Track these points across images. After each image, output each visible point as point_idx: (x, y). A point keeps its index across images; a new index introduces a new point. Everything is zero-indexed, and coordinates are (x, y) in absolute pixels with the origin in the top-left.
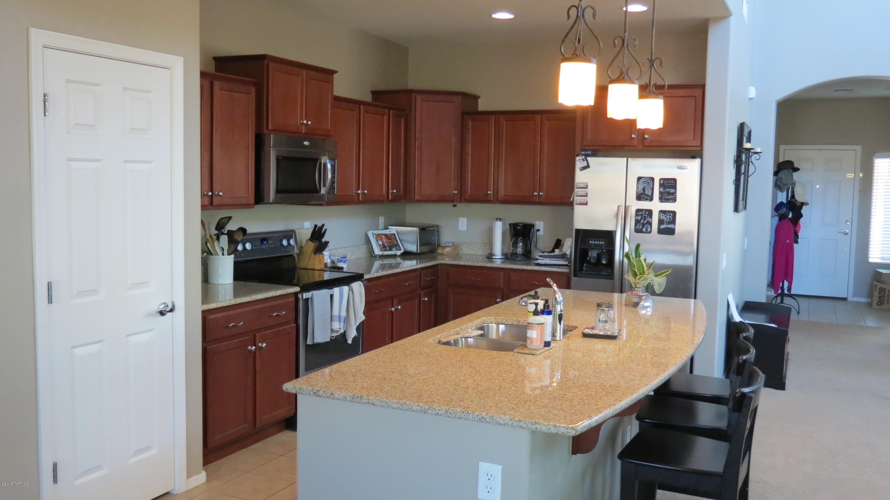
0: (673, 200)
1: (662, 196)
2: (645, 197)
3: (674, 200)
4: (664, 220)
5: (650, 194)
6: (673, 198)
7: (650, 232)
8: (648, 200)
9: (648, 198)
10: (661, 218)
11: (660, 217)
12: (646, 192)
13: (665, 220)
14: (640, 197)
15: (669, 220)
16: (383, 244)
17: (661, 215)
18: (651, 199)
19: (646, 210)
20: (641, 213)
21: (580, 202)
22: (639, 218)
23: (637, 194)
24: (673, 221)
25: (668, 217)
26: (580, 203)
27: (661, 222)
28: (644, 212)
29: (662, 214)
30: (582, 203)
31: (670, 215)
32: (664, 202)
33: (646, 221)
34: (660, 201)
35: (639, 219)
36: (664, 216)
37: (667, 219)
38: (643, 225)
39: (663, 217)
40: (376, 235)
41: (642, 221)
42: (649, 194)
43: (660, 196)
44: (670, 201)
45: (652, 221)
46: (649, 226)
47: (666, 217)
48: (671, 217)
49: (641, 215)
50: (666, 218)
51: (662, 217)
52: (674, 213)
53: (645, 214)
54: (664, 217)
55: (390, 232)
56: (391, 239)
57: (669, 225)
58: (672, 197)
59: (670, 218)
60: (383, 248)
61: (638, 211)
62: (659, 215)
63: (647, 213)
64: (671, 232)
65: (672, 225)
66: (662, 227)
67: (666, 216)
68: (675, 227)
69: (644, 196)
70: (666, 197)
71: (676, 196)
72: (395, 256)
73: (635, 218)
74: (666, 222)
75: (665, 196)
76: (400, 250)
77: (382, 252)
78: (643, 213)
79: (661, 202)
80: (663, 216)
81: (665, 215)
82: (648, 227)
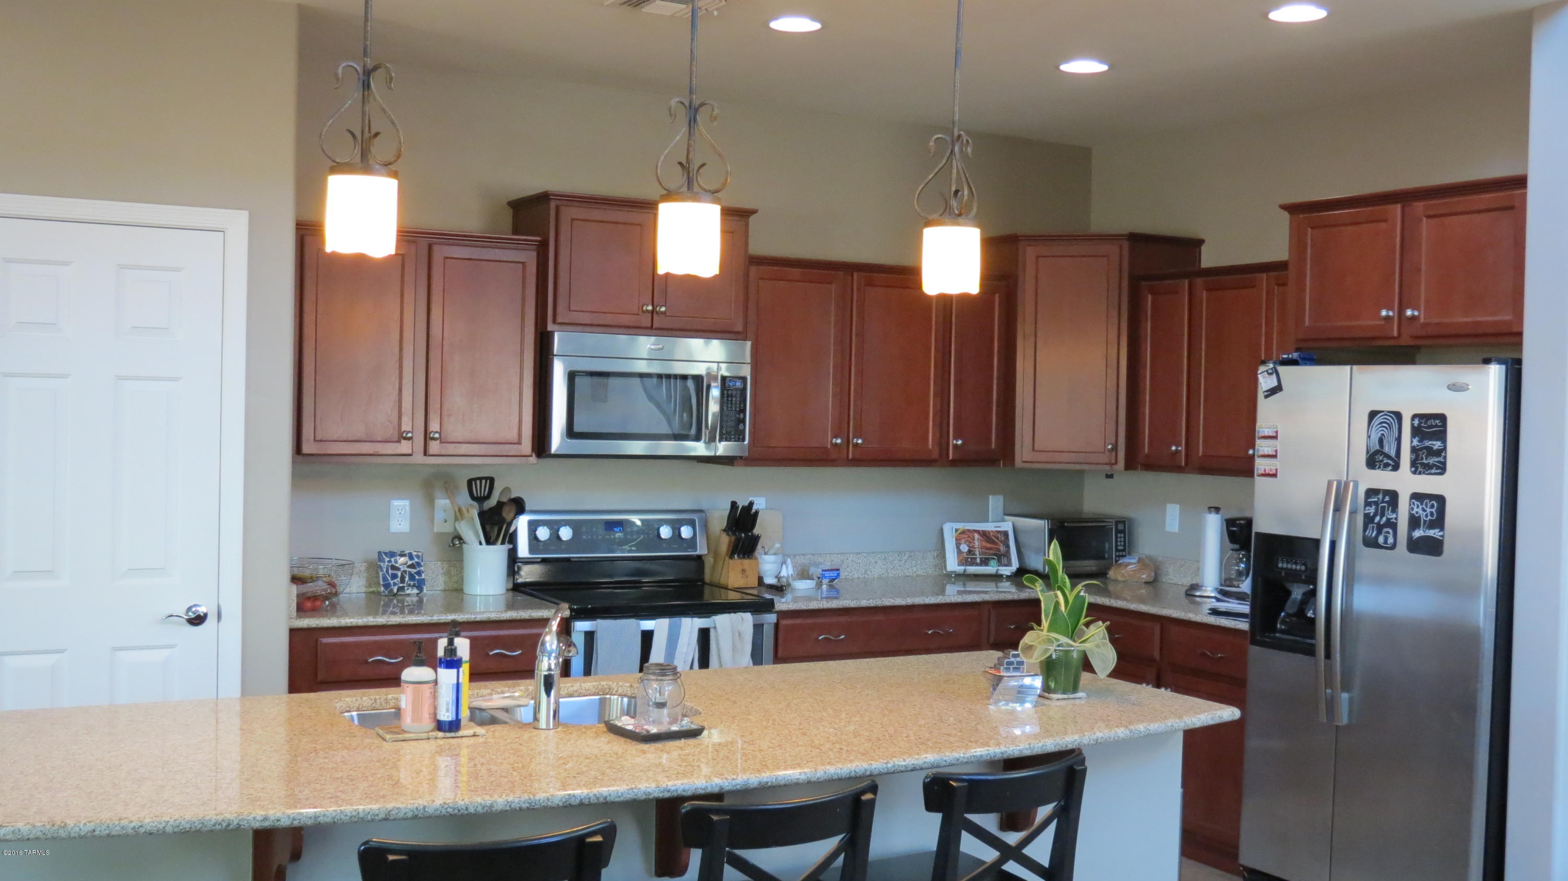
0: (1438, 468)
1: (1417, 459)
2: (1382, 461)
3: (1442, 468)
4: (1420, 517)
5: (1393, 453)
6: (1438, 462)
7: (1393, 547)
8: (1390, 468)
9: (1390, 462)
10: (1414, 512)
11: (1412, 509)
12: (1386, 449)
13: (1423, 518)
14: (1372, 462)
15: (1429, 517)
16: (970, 552)
17: (1414, 504)
18: (1396, 467)
19: (1387, 492)
20: (1376, 500)
21: (1265, 470)
22: (1372, 510)
23: (1368, 452)
24: (1439, 521)
25: (1428, 510)
26: (1263, 472)
27: (1414, 522)
28: (1380, 496)
29: (1416, 503)
30: (1267, 472)
31: (1432, 506)
32: (1420, 473)
33: (1384, 519)
34: (1413, 469)
35: (1371, 515)
36: (1420, 507)
37: (1427, 516)
38: (1380, 528)
39: (1418, 510)
40: (959, 532)
41: (1377, 519)
42: (1392, 452)
43: (1414, 457)
44: (1433, 471)
45: (1396, 519)
46: (1391, 531)
47: (1424, 510)
48: (1433, 510)
49: (1376, 503)
50: (1425, 513)
51: (1416, 510)
52: (1440, 500)
53: (1383, 502)
54: (1421, 512)
55: (999, 527)
56: (993, 542)
57: (1431, 531)
58: (1436, 460)
59: (1432, 514)
60: (967, 559)
61: (1371, 492)
62: (1410, 505)
63: (1387, 499)
64: (1433, 547)
65: (1437, 531)
66: (1417, 534)
67: (1424, 507)
68: (1443, 536)
69: (1381, 458)
70: (1424, 461)
71: (1445, 457)
72: (997, 577)
73: (1364, 510)
74: (1425, 521)
75: (1422, 459)
76: (1009, 564)
77: (962, 568)
78: (1379, 499)
79: (1414, 473)
80: (1418, 507)
81: (1422, 504)
82: (1388, 532)
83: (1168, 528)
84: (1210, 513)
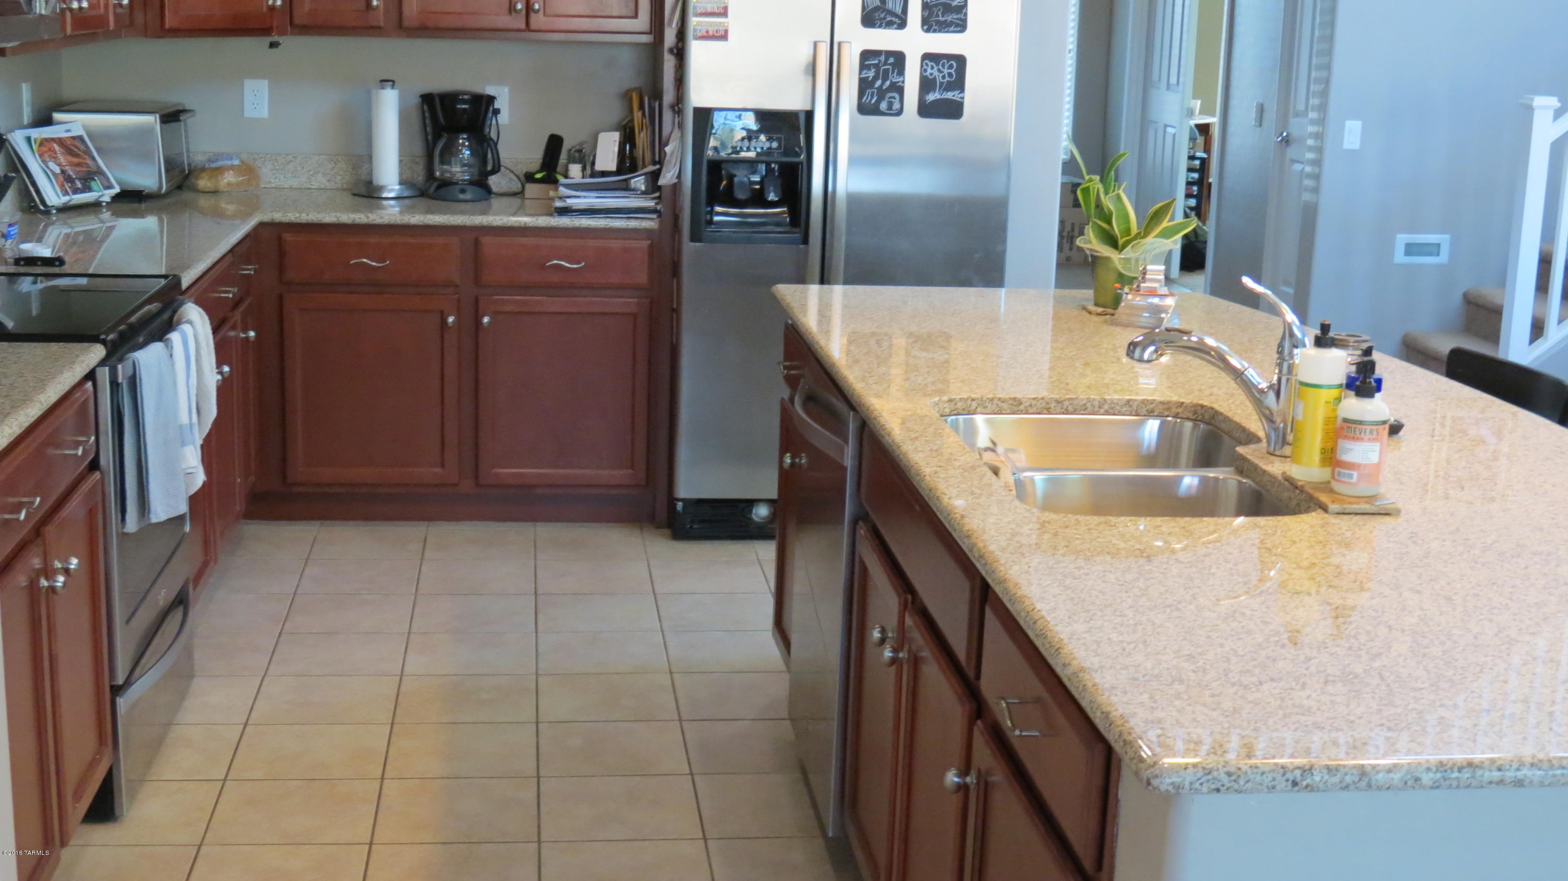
0: (957, 25)
1: (930, 15)
2: (885, 18)
3: (961, 26)
4: (935, 78)
5: (899, 10)
6: (957, 19)
7: (900, 112)
8: (895, 26)
9: (894, 19)
10: (928, 73)
11: (925, 71)
12: (890, 5)
13: (939, 79)
14: (869, 19)
15: (947, 79)
16: (63, 172)
17: (927, 65)
18: (902, 25)
19: (889, 54)
20: (876, 62)
21: (707, 32)
22: (871, 74)
23: (864, 8)
24: (958, 83)
25: (946, 71)
26: (704, 34)
27: (926, 85)
28: (883, 58)
29: (930, 64)
30: (711, 33)
31: (951, 67)
32: (935, 31)
33: (888, 83)
34: (925, 27)
35: (870, 79)
36: (936, 68)
37: (944, 77)
38: (881, 94)
39: (933, 71)
40: (38, 142)
41: (878, 83)
42: (897, 9)
43: (926, 14)
44: (952, 29)
45: (903, 82)
46: (897, 96)
47: (939, 71)
48: (952, 71)
49: (877, 66)
50: (941, 75)
51: (929, 71)
52: (960, 61)
53: (885, 63)
54: (936, 73)
55: (68, 131)
57: (949, 93)
58: (955, 17)
59: (950, 75)
60: (67, 181)
61: (866, 55)
62: (922, 66)
63: (891, 60)
64: (953, 110)
65: (957, 92)
66: (931, 97)
67: (940, 67)
68: (963, 98)
69: (882, 15)
70: (941, 18)
71: (966, 14)
73: (860, 73)
74: (941, 84)
75: (937, 16)
76: (110, 187)
77: (66, 198)
78: (880, 61)
79: (928, 31)
80: (932, 68)
81: (937, 64)
82: (894, 98)
83: (249, 113)
84: (383, 88)
